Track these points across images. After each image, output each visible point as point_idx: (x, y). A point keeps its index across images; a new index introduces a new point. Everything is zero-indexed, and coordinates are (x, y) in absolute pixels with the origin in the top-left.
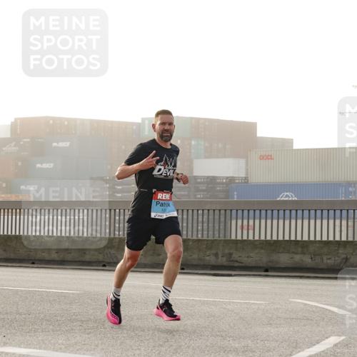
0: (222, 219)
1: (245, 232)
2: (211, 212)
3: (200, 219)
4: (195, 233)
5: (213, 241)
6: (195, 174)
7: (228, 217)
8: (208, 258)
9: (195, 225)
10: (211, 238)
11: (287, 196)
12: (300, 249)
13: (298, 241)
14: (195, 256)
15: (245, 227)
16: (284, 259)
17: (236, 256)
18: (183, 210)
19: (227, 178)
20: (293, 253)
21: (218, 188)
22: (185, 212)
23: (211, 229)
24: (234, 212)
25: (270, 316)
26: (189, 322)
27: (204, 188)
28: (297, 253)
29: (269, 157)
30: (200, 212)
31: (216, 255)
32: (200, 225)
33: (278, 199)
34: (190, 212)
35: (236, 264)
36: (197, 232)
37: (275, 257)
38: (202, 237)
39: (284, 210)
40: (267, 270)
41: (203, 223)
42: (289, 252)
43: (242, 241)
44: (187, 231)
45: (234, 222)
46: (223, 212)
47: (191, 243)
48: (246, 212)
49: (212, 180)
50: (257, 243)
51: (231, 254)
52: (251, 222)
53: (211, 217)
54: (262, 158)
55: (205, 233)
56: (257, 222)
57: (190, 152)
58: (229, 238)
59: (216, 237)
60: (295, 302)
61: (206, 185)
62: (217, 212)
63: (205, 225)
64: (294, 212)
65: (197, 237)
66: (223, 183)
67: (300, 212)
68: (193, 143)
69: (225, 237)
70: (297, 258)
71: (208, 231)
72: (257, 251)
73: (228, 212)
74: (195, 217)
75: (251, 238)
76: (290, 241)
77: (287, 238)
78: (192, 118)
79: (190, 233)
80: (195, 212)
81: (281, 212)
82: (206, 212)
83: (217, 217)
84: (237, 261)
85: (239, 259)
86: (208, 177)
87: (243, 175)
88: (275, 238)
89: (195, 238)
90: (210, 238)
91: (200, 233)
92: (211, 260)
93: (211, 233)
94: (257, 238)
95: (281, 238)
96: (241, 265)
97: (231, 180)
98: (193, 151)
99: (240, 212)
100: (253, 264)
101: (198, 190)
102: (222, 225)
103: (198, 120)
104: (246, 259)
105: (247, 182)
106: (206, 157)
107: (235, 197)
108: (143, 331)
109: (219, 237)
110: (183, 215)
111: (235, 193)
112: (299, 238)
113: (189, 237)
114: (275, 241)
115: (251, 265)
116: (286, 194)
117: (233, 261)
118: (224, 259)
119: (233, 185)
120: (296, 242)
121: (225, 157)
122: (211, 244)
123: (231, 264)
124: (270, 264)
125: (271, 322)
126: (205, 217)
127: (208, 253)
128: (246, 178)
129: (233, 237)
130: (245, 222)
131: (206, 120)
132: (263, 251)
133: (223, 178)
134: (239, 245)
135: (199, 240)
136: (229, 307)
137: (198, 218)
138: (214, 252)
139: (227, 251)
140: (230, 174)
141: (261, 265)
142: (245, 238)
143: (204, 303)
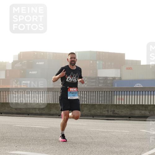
0: (110, 95)
1: (120, 101)
2: (106, 92)
3: (101, 95)
4: (98, 101)
5: (106, 105)
6: (98, 76)
7: (113, 94)
8: (104, 112)
9: (99, 98)
10: (105, 103)
11: (138, 85)
12: (144, 108)
13: (143, 105)
14: (99, 112)
15: (120, 99)
16: (137, 113)
17: (116, 111)
18: (93, 92)
19: (112, 77)
20: (141, 110)
21: (108, 82)
22: (94, 92)
23: (105, 100)
24: (115, 92)
25: (132, 137)
26: (96, 140)
27: (102, 82)
28: (143, 110)
29: (130, 69)
30: (101, 92)
31: (108, 111)
32: (101, 98)
33: (135, 87)
34: (96, 92)
35: (117, 115)
36: (100, 101)
37: (133, 112)
38: (102, 103)
39: (137, 92)
40: (130, 118)
41: (102, 97)
42: (139, 109)
43: (119, 105)
44: (95, 101)
45: (115, 97)
46: (110, 92)
47: (97, 106)
48: (120, 92)
49: (106, 78)
50: (125, 106)
51: (114, 111)
52: (123, 97)
53: (105, 94)
54: (127, 69)
55: (103, 101)
56: (125, 96)
57: (96, 66)
58: (113, 104)
59: (108, 103)
60: (142, 131)
61: (103, 81)
62: (108, 92)
63: (103, 98)
64: (141, 92)
65: (100, 103)
66: (110, 80)
67: (144, 92)
68: (97, 62)
69: (111, 103)
70: (143, 112)
71: (104, 101)
72: (125, 109)
73: (113, 92)
74: (99, 94)
75: (123, 103)
76: (140, 105)
77: (138, 103)
78: (97, 52)
79: (96, 101)
80: (99, 92)
81: (136, 92)
82: (103, 92)
83: (108, 95)
84: (117, 114)
85: (118, 113)
86: (104, 77)
87: (119, 76)
88: (133, 103)
89: (98, 103)
90: (103, 104)
91: (101, 101)
92: (106, 113)
93: (105, 101)
94: (125, 103)
95: (136, 103)
96: (118, 115)
97: (114, 78)
98: (97, 66)
99: (118, 92)
100: (124, 115)
101: (100, 83)
102: (110, 98)
103: (99, 52)
104: (121, 113)
105: (121, 79)
106: (103, 69)
107: (116, 86)
108: (77, 144)
109: (109, 103)
110: (93, 94)
111: (116, 84)
112: (144, 104)
113: (96, 103)
114: (133, 105)
115: (123, 115)
116: (138, 84)
117: (115, 113)
118: (111, 113)
119: (115, 80)
120: (142, 105)
121: (111, 68)
122: (105, 106)
123: (115, 115)
124: (131, 115)
125: (132, 140)
126: (103, 94)
127: (104, 110)
128: (120, 78)
129: (115, 103)
130: (120, 97)
131: (103, 52)
132: (128, 109)
133: (111, 77)
134: (118, 107)
135: (100, 105)
136: (113, 134)
137: (100, 95)
138: (107, 110)
139: (112, 109)
140: (113, 76)
141: (127, 115)
142: (120, 103)
143: (103, 132)
